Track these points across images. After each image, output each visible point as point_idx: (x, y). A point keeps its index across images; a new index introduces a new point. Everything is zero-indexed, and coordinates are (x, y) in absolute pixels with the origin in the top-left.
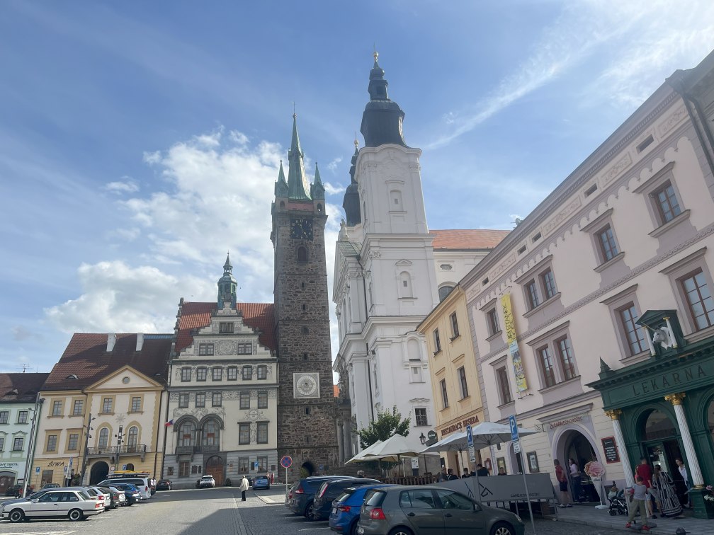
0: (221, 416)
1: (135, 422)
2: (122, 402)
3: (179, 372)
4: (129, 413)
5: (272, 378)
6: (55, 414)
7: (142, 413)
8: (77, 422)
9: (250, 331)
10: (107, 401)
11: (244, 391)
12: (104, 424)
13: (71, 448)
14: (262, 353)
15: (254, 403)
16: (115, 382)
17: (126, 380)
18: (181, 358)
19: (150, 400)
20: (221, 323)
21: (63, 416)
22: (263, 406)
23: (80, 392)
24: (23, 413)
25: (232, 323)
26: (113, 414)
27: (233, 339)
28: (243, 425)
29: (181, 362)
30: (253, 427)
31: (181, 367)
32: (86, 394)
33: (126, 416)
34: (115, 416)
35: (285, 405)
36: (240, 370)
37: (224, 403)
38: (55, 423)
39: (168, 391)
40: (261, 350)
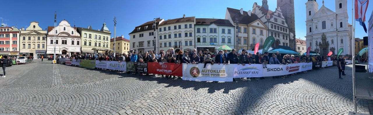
0: (280, 41)
1: (262, 38)
2: (258, 31)
3: (270, 25)
4: (260, 35)
5: (288, 33)
7: (263, 35)
8: (246, 35)
9: (284, 18)
10: (254, 30)
11: (284, 34)
12: (254, 37)
13: (245, 43)
14: (286, 25)
15: (285, 38)
16: (255, 24)
17: (258, 24)
19: (265, 32)
20: (278, 13)
21: (241, 33)
22: (287, 39)
23: (246, 25)
25: (280, 14)
26: (256, 34)
27: (281, 19)
28: (284, 43)
29: (271, 22)
31: (271, 23)
32: (248, 26)
33: (259, 36)
34: (257, 35)
35: (290, 40)
36: (282, 28)
37: (280, 37)
39: (269, 30)
40: (286, 24)
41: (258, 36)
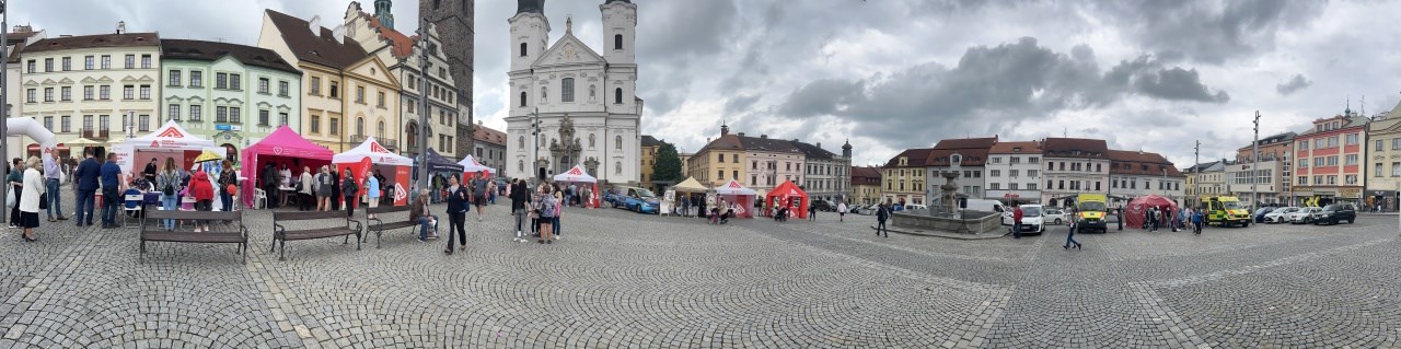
0: (431, 126)
1: (381, 117)
2: (371, 93)
3: (407, 77)
4: (377, 107)
5: (454, 104)
6: (315, 92)
7: (386, 109)
8: (335, 105)
9: (445, 58)
10: (361, 89)
11: (443, 109)
12: (360, 113)
13: (333, 131)
14: (450, 81)
15: (446, 120)
16: (364, 70)
17: (373, 71)
18: (408, 64)
19: (391, 97)
21: (322, 96)
22: (450, 125)
23: (336, 72)
24: (284, 84)
25: (435, 45)
26: (366, 104)
27: (438, 61)
28: (442, 136)
29: (408, 68)
30: (446, 139)
31: (409, 72)
32: (342, 76)
33: (375, 109)
34: (367, 107)
35: (459, 127)
36: (440, 90)
37: (432, 115)
38: (315, 102)
39: (401, 93)
40: (450, 77)
41: (372, 111)
